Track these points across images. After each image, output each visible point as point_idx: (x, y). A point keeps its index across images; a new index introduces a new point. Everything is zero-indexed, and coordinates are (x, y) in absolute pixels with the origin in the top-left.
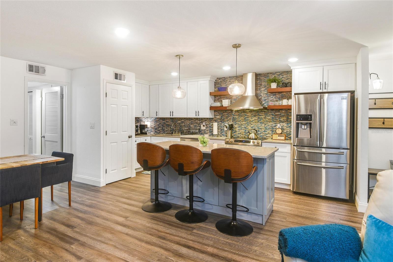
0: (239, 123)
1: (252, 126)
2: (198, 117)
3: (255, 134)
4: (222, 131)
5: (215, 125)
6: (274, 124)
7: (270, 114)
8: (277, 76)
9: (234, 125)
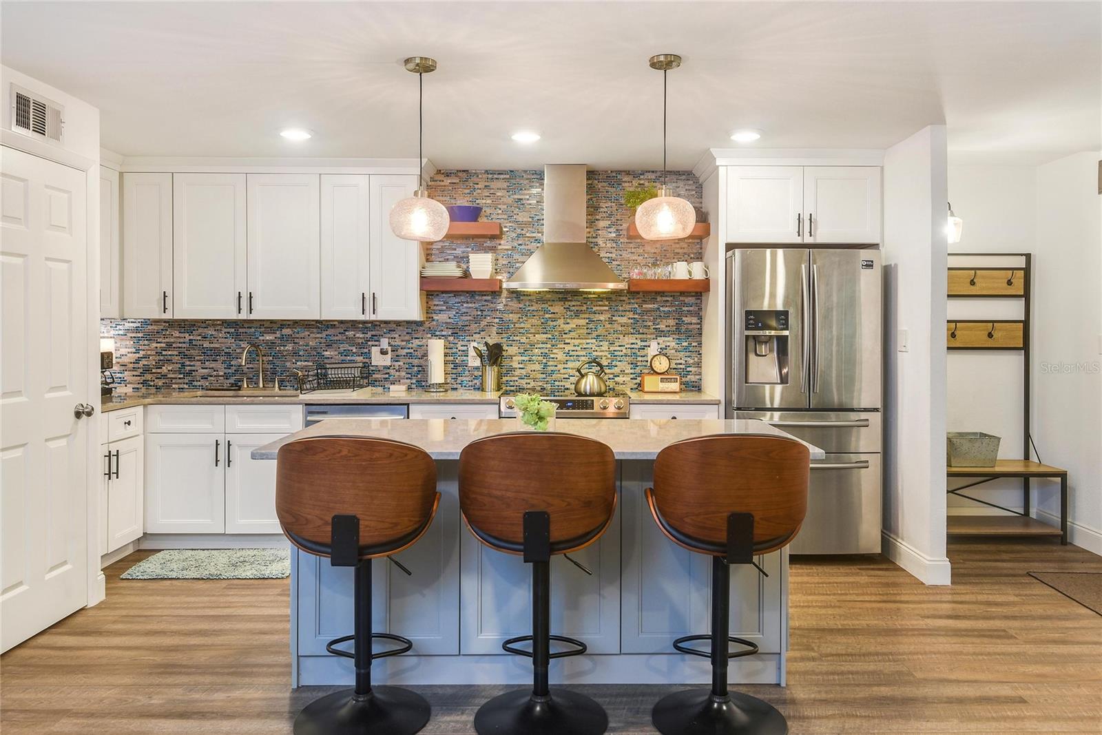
0: (524, 340)
1: (567, 348)
2: (373, 318)
3: (598, 376)
4: (460, 369)
5: (436, 349)
6: (639, 342)
7: (628, 307)
8: (647, 184)
9: (505, 347)
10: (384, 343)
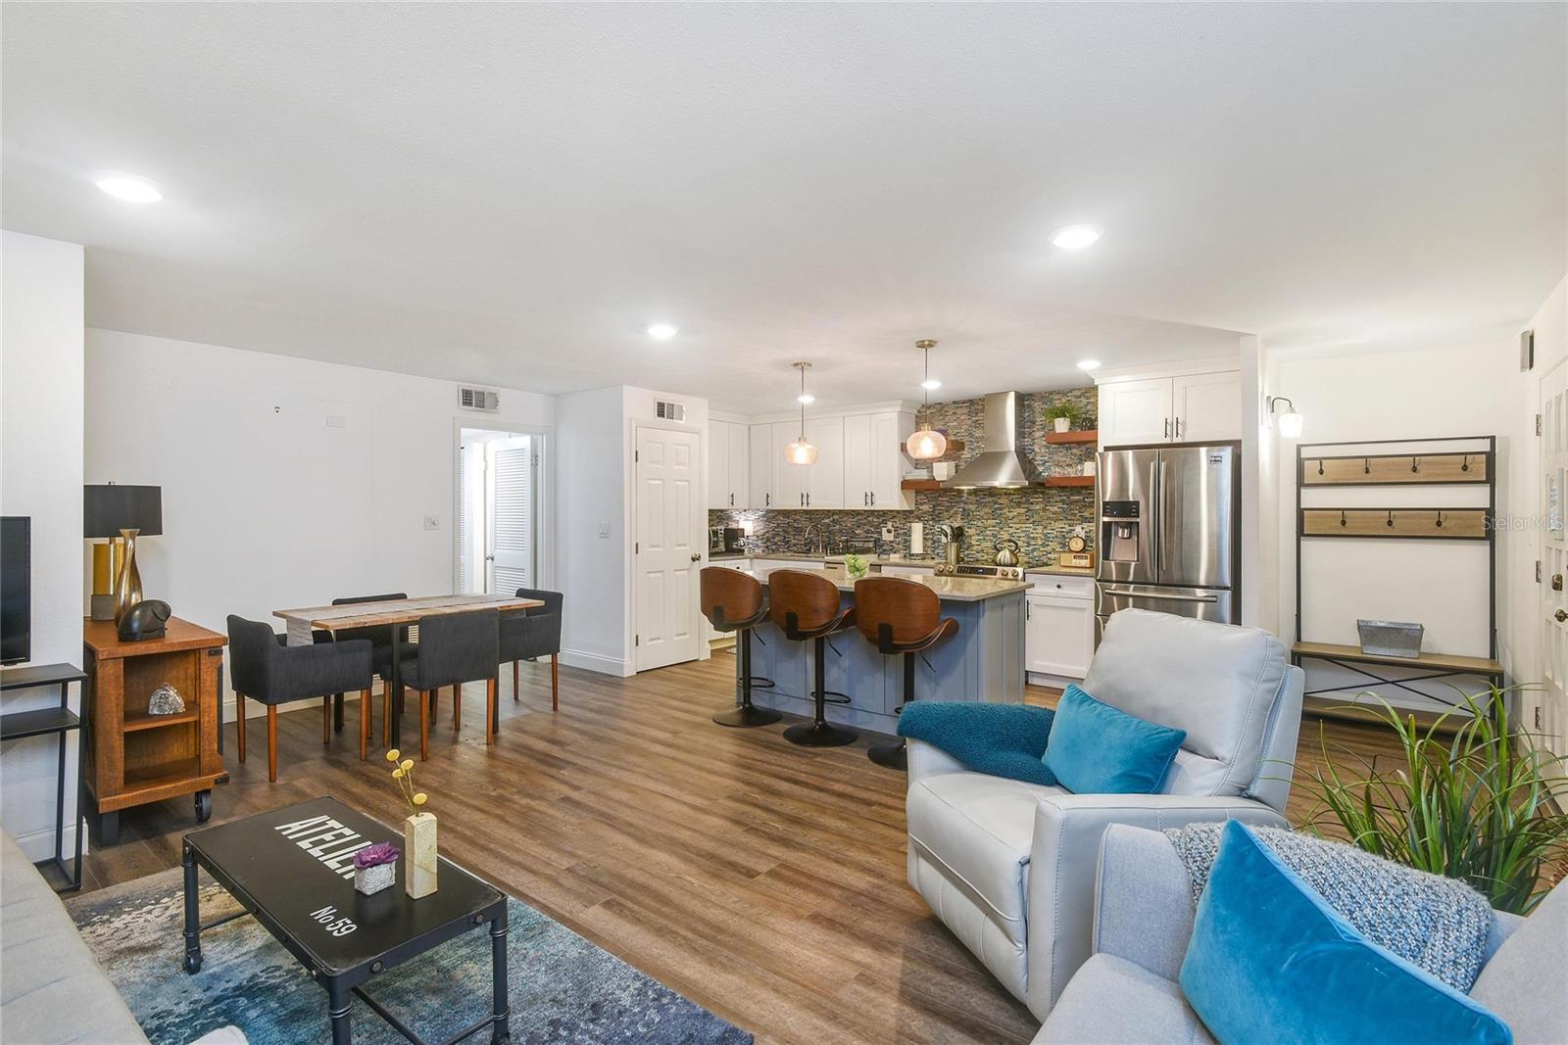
0: (979, 524)
1: (1011, 530)
2: (872, 508)
3: (1012, 552)
4: (936, 544)
5: (917, 528)
6: (1067, 526)
7: (1058, 499)
8: (1074, 400)
9: (966, 529)
10: (889, 525)
